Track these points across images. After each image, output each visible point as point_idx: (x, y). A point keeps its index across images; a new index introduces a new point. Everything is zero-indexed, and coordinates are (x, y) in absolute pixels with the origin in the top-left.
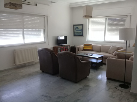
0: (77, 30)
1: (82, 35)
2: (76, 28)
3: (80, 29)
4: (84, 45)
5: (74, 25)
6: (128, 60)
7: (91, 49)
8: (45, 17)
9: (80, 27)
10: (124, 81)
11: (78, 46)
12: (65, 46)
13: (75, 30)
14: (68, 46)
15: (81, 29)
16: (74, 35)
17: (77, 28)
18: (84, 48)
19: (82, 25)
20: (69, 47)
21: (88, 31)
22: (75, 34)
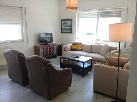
0: (65, 26)
1: (71, 32)
2: (63, 24)
3: (68, 25)
4: (72, 43)
5: (62, 20)
6: (122, 68)
7: (81, 49)
8: (22, 10)
9: (68, 23)
10: (115, 97)
11: (65, 46)
12: (50, 45)
13: (63, 26)
14: (53, 45)
15: (70, 25)
16: (62, 32)
17: (65, 23)
18: (72, 48)
19: (71, 20)
20: (55, 46)
21: (78, 27)
22: (63, 30)
